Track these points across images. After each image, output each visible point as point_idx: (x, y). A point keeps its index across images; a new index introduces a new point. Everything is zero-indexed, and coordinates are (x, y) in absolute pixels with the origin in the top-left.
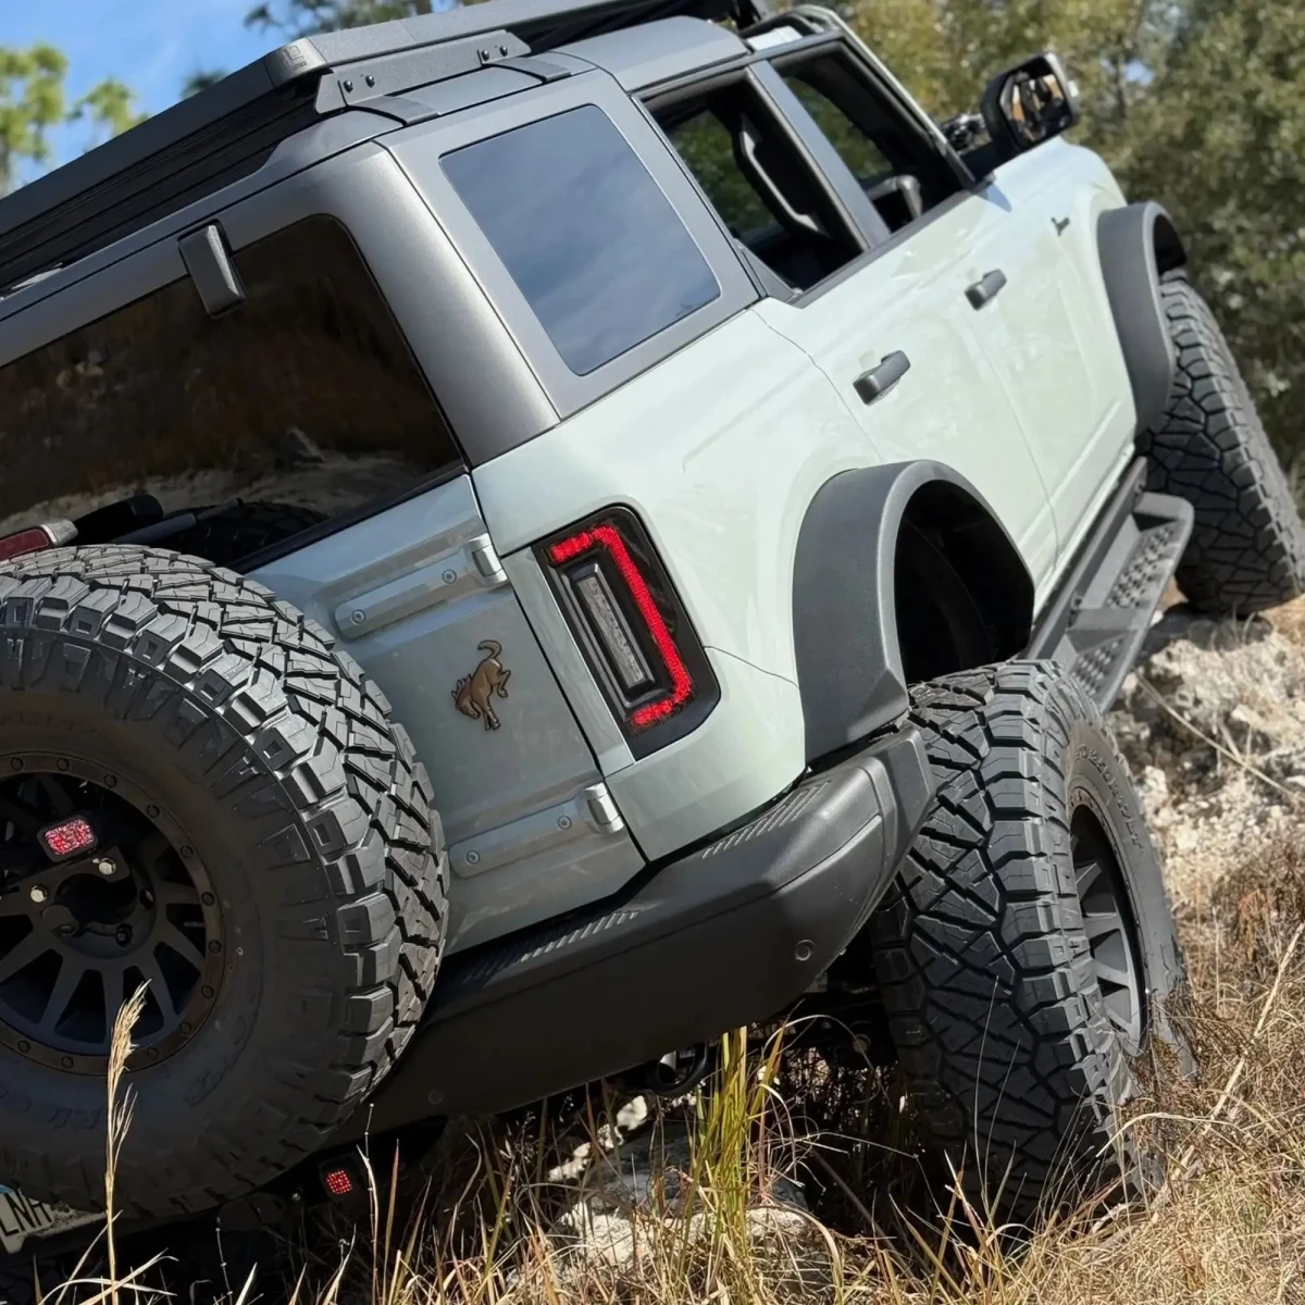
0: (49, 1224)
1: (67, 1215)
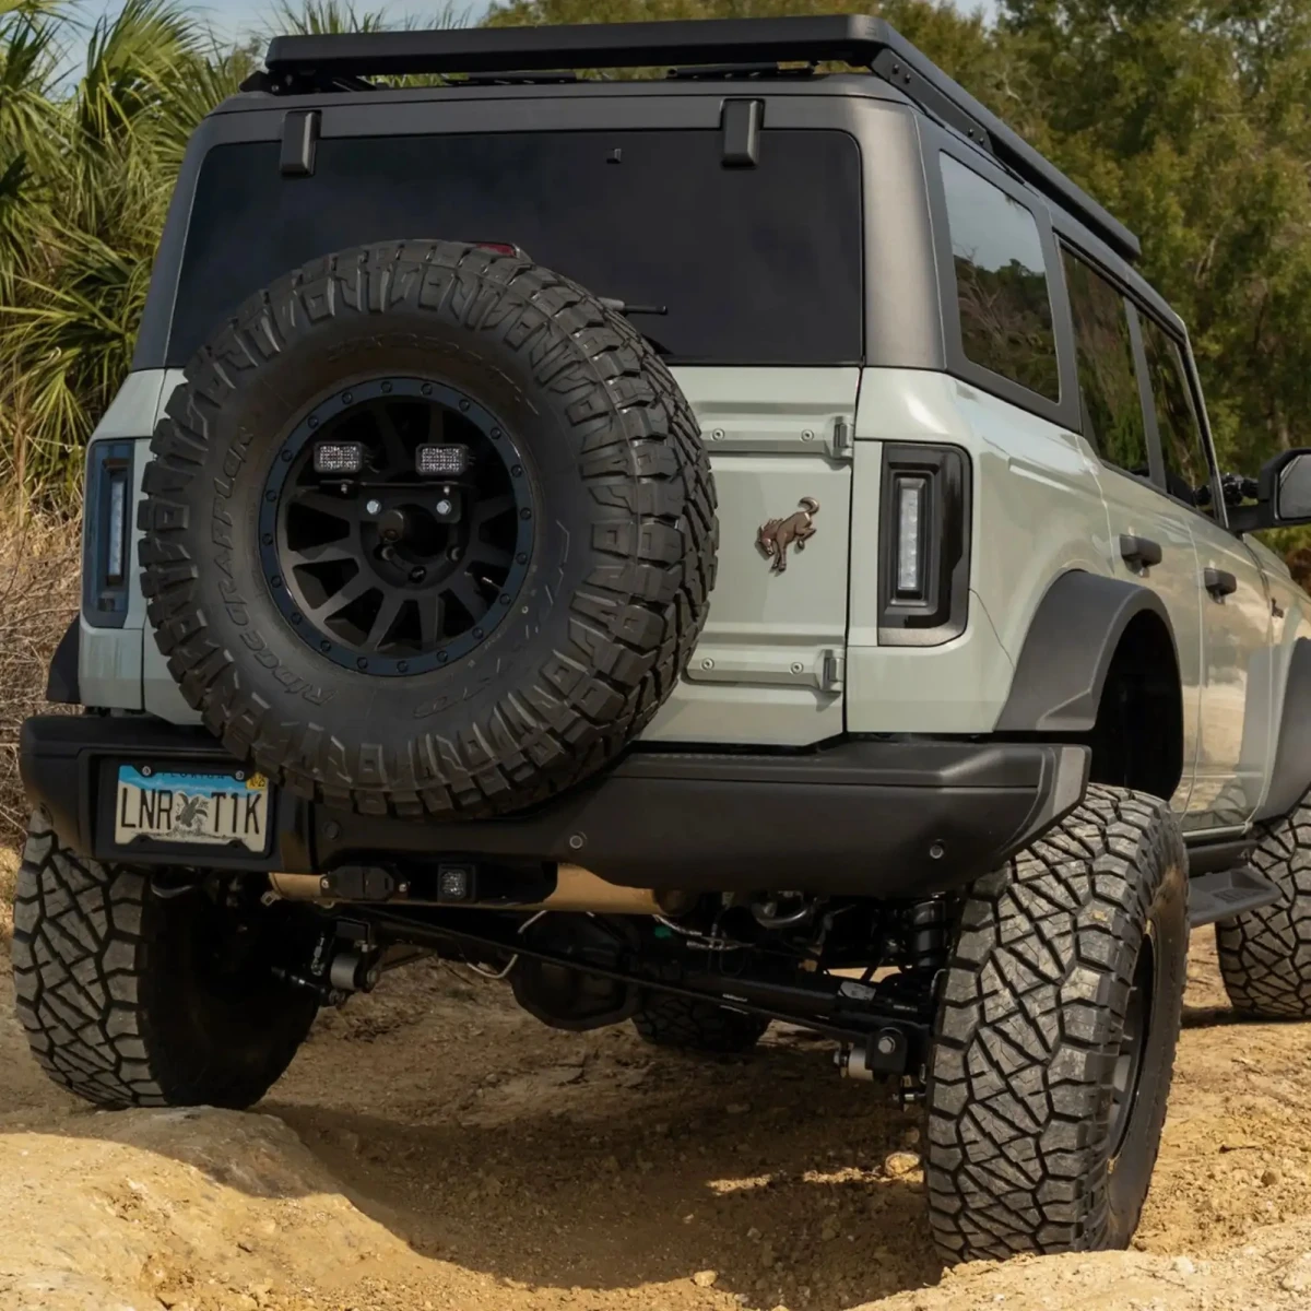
0: (166, 831)
1: (187, 829)
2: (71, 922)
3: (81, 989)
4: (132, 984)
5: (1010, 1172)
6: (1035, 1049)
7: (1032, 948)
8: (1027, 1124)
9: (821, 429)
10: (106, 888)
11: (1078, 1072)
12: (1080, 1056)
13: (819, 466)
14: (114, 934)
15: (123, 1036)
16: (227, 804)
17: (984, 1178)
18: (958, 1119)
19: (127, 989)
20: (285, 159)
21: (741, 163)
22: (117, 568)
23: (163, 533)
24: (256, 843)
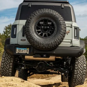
0: (20, 52)
1: (22, 52)
2: (7, 61)
3: (7, 67)
4: (12, 66)
5: (80, 79)
6: (82, 70)
7: (81, 63)
8: (81, 75)
9: (70, 25)
10: (10, 59)
11: (85, 71)
12: (85, 70)
13: (70, 28)
14: (11, 62)
15: (10, 70)
16: (26, 50)
17: (78, 79)
18: (76, 75)
19: (11, 67)
20: (29, 6)
21: (63, 8)
22: (15, 34)
23: (27, 28)
24: (28, 53)
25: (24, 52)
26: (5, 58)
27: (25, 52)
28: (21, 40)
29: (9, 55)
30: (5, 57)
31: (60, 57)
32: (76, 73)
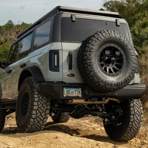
0: (70, 95)
2: (42, 108)
3: (42, 116)
5: (136, 127)
6: (139, 115)
8: (138, 122)
10: (46, 103)
14: (47, 109)
16: (77, 92)
17: (134, 128)
18: (132, 122)
22: (56, 65)
23: (89, 60)
24: (80, 96)
25: (74, 94)
26: (39, 103)
27: (77, 95)
28: (68, 75)
29: (45, 98)
30: (39, 101)
31: (115, 100)
32: (132, 120)
